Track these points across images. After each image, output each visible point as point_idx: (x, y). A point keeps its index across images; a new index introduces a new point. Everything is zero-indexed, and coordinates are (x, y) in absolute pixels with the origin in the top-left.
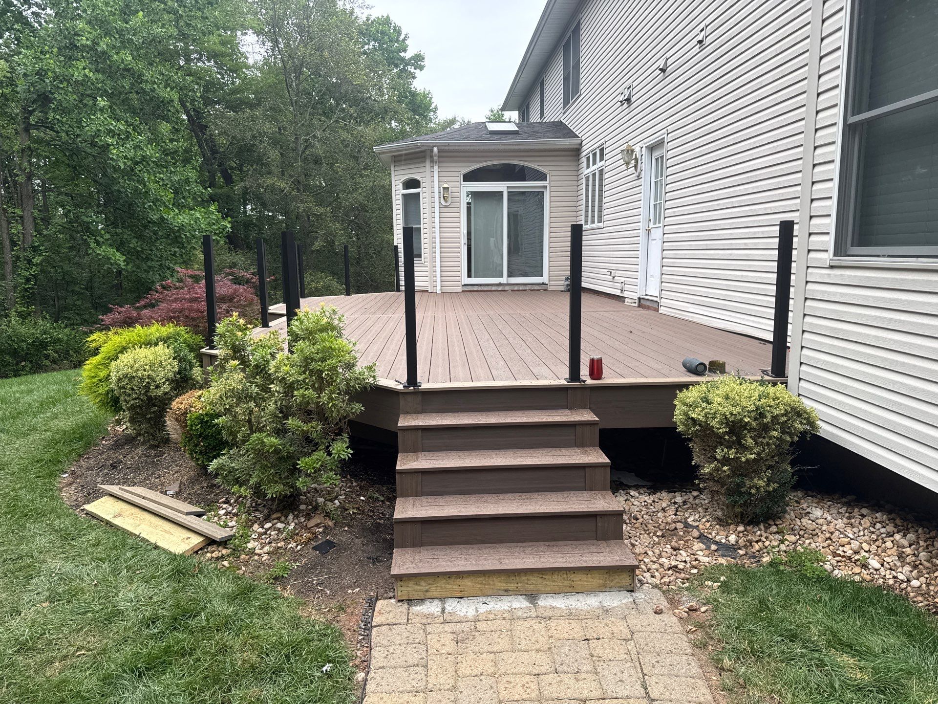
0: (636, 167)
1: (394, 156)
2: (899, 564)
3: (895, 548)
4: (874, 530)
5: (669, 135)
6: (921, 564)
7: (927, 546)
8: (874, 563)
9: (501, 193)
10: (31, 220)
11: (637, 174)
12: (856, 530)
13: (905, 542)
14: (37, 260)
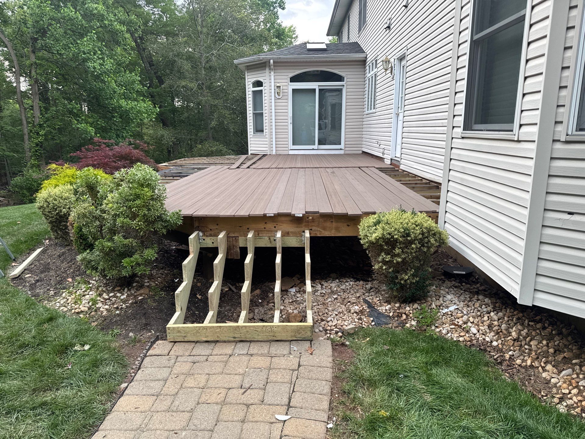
0: (391, 72)
1: (247, 66)
2: (488, 331)
3: (489, 321)
4: (480, 309)
5: (408, 50)
6: (501, 332)
7: (508, 320)
8: (474, 330)
9: (315, 90)
10: (38, 108)
11: (392, 77)
12: (469, 309)
13: (496, 318)
14: (42, 132)
